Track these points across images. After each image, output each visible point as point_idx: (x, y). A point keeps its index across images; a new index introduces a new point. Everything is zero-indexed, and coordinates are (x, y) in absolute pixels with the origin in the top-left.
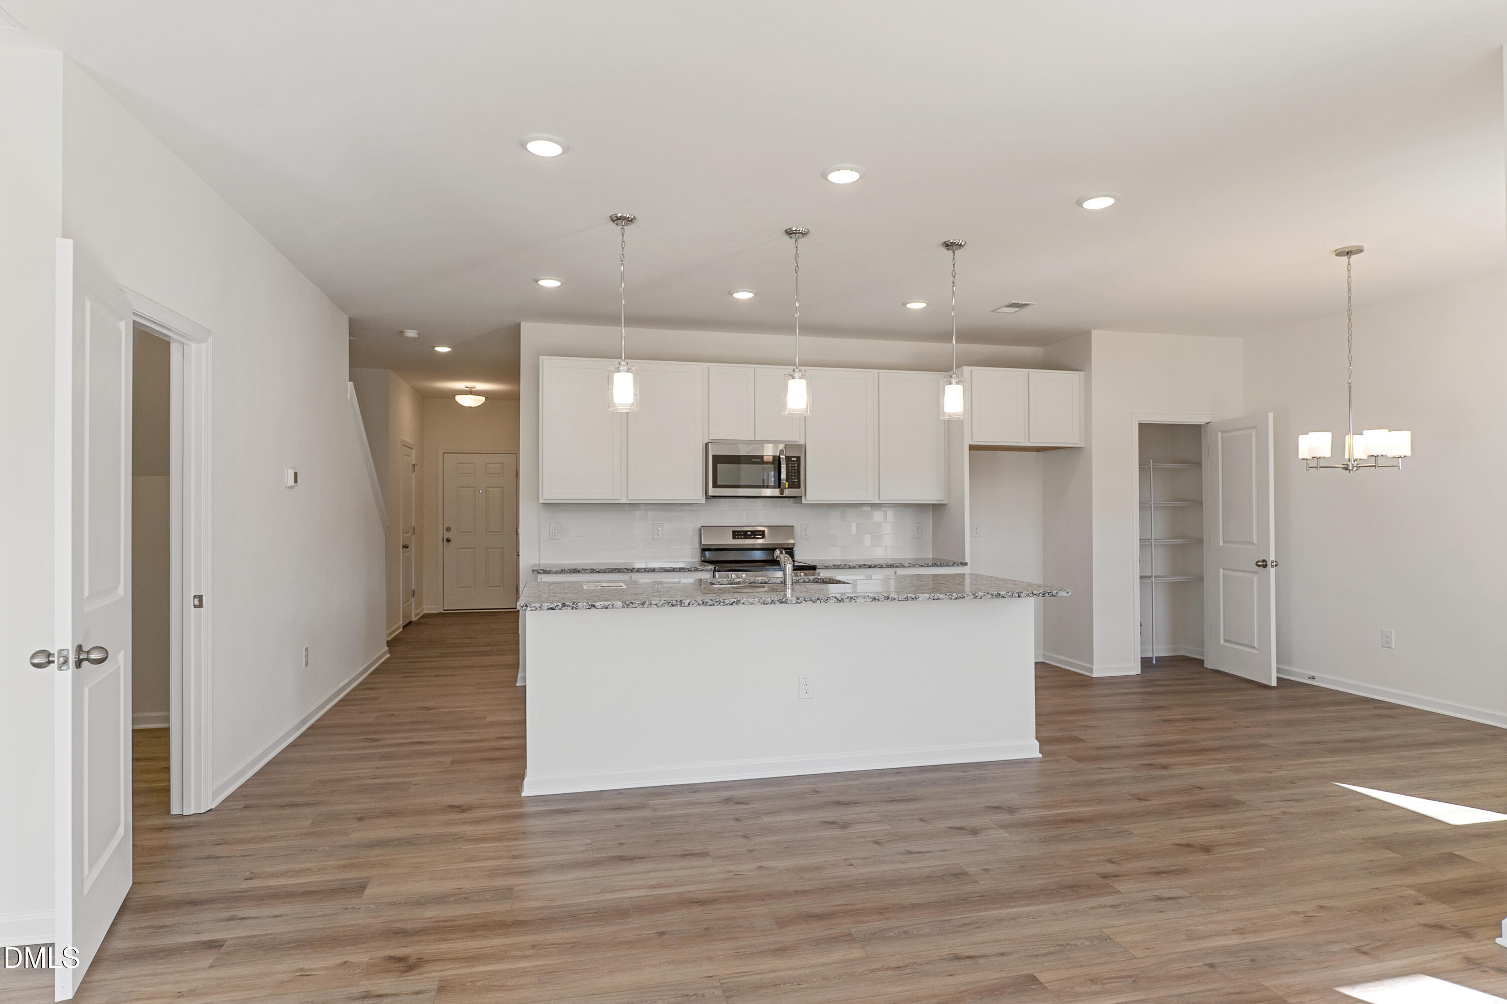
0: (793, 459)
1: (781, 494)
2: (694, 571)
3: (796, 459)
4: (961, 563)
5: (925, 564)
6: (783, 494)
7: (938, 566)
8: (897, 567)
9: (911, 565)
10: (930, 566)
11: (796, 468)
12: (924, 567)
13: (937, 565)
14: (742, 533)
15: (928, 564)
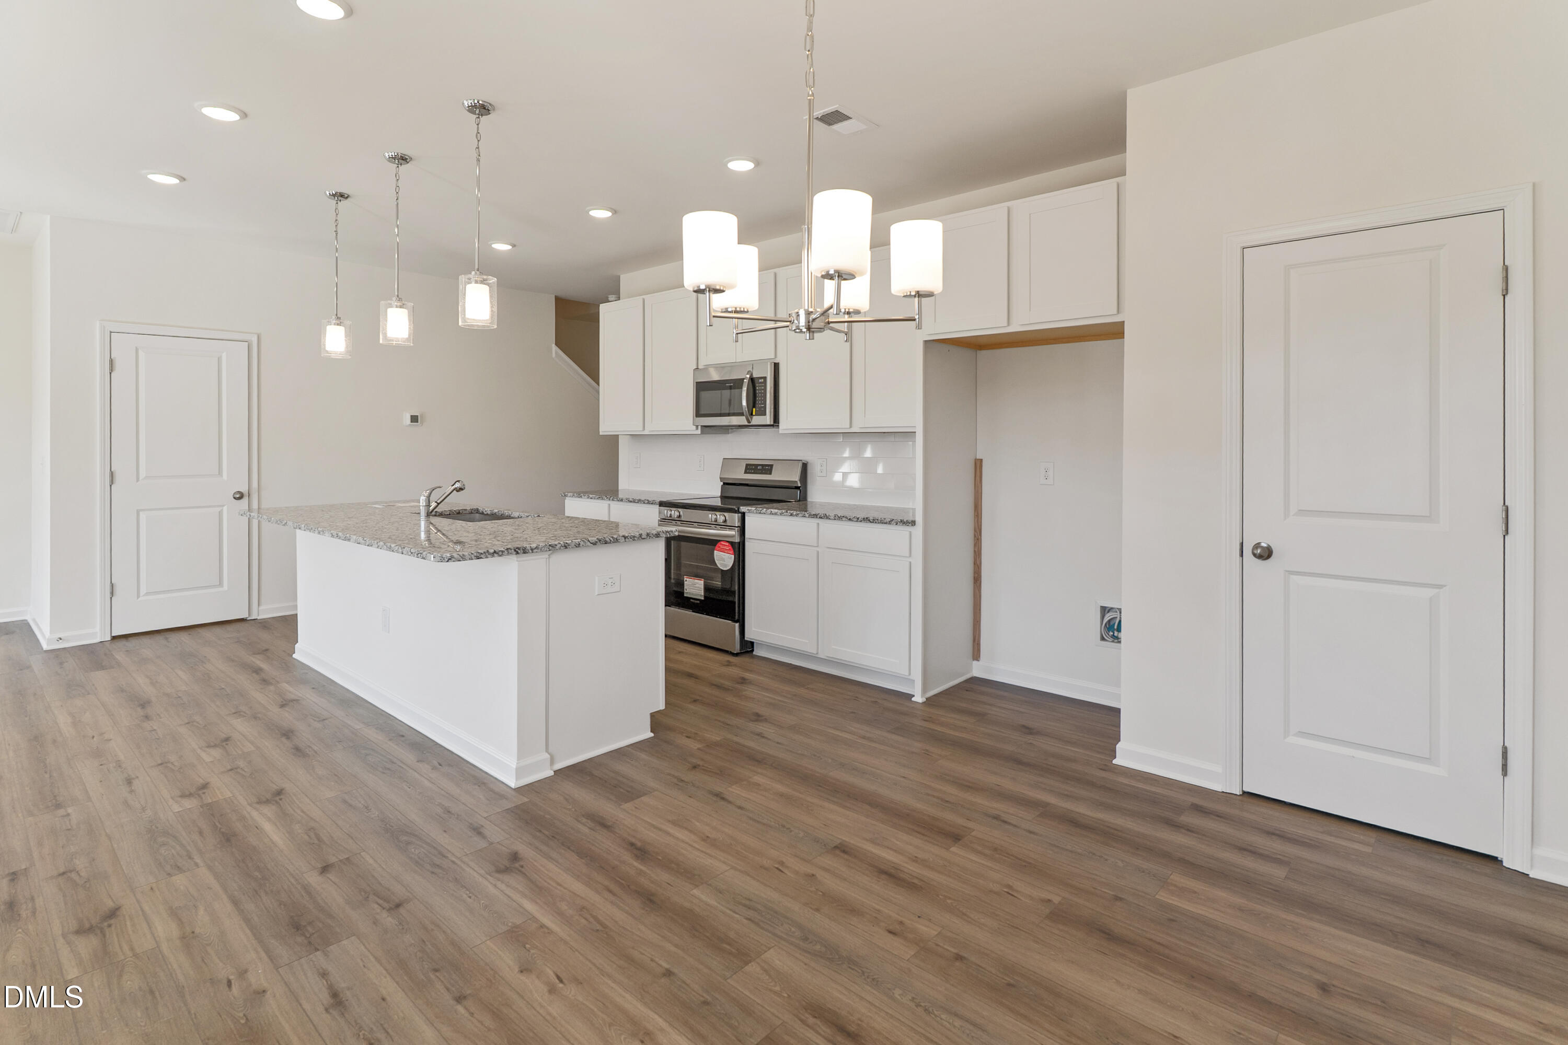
0: (760, 381)
1: (748, 423)
2: (647, 503)
3: (763, 380)
4: (901, 521)
5: (854, 518)
6: (750, 423)
7: (871, 522)
8: (821, 518)
9: (837, 518)
10: (861, 521)
11: (763, 391)
12: (853, 521)
13: (869, 520)
14: (753, 467)
15: (858, 518)
